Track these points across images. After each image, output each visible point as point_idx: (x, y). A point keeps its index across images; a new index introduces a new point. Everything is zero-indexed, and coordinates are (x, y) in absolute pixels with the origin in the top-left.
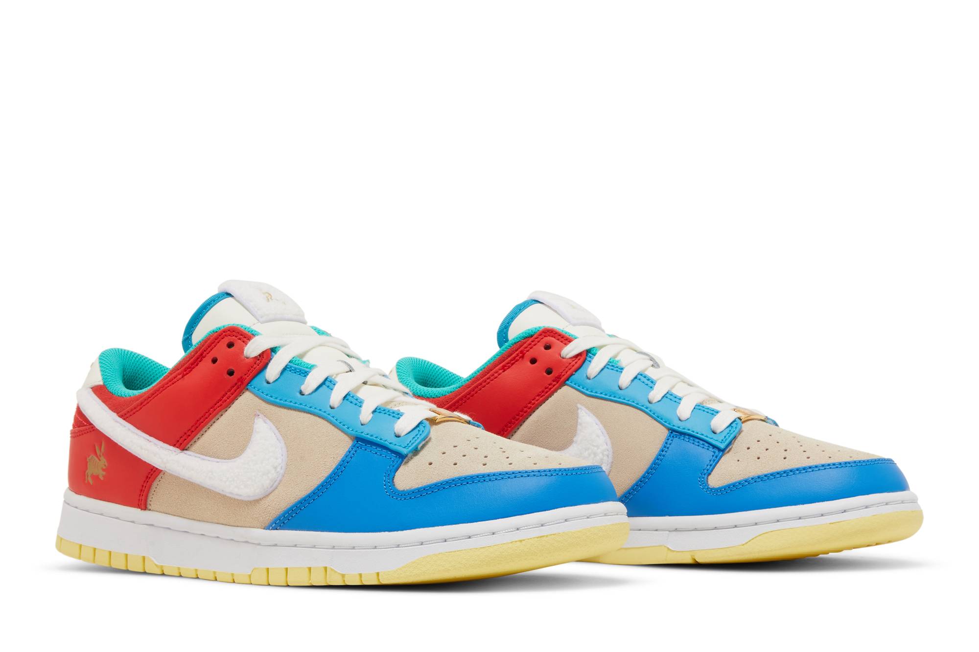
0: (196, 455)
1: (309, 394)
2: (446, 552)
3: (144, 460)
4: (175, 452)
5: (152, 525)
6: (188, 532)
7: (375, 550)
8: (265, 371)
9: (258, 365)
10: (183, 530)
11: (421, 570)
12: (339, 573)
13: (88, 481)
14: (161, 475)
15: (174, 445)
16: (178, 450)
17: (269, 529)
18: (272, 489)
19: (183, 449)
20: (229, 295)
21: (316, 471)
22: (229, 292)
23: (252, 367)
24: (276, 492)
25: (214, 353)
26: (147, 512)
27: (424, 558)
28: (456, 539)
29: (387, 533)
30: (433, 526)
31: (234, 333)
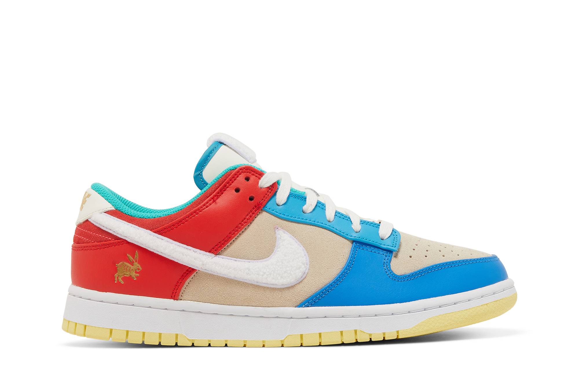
0: (229, 258)
1: (311, 212)
2: (444, 314)
3: (181, 263)
4: (211, 256)
5: (183, 310)
6: (217, 314)
7: (392, 316)
8: (275, 197)
9: (270, 193)
10: (213, 313)
11: (429, 327)
12: (367, 333)
13: (118, 281)
14: (195, 273)
15: (210, 252)
16: (213, 255)
17: (302, 307)
18: (302, 278)
19: (216, 254)
20: (221, 143)
21: (334, 265)
22: (222, 142)
23: (266, 195)
24: (306, 280)
25: (235, 184)
26: (179, 301)
27: (430, 319)
28: (448, 305)
29: (398, 304)
30: (429, 298)
31: (248, 170)
